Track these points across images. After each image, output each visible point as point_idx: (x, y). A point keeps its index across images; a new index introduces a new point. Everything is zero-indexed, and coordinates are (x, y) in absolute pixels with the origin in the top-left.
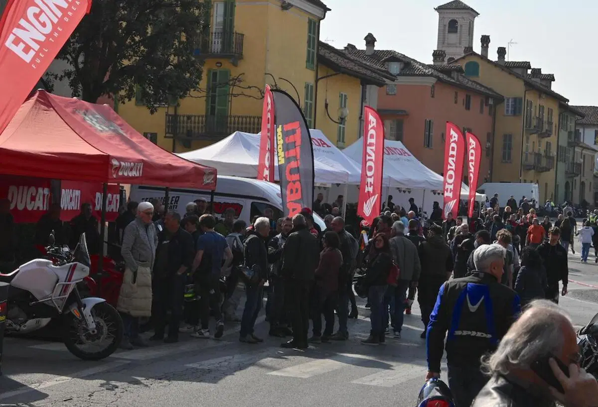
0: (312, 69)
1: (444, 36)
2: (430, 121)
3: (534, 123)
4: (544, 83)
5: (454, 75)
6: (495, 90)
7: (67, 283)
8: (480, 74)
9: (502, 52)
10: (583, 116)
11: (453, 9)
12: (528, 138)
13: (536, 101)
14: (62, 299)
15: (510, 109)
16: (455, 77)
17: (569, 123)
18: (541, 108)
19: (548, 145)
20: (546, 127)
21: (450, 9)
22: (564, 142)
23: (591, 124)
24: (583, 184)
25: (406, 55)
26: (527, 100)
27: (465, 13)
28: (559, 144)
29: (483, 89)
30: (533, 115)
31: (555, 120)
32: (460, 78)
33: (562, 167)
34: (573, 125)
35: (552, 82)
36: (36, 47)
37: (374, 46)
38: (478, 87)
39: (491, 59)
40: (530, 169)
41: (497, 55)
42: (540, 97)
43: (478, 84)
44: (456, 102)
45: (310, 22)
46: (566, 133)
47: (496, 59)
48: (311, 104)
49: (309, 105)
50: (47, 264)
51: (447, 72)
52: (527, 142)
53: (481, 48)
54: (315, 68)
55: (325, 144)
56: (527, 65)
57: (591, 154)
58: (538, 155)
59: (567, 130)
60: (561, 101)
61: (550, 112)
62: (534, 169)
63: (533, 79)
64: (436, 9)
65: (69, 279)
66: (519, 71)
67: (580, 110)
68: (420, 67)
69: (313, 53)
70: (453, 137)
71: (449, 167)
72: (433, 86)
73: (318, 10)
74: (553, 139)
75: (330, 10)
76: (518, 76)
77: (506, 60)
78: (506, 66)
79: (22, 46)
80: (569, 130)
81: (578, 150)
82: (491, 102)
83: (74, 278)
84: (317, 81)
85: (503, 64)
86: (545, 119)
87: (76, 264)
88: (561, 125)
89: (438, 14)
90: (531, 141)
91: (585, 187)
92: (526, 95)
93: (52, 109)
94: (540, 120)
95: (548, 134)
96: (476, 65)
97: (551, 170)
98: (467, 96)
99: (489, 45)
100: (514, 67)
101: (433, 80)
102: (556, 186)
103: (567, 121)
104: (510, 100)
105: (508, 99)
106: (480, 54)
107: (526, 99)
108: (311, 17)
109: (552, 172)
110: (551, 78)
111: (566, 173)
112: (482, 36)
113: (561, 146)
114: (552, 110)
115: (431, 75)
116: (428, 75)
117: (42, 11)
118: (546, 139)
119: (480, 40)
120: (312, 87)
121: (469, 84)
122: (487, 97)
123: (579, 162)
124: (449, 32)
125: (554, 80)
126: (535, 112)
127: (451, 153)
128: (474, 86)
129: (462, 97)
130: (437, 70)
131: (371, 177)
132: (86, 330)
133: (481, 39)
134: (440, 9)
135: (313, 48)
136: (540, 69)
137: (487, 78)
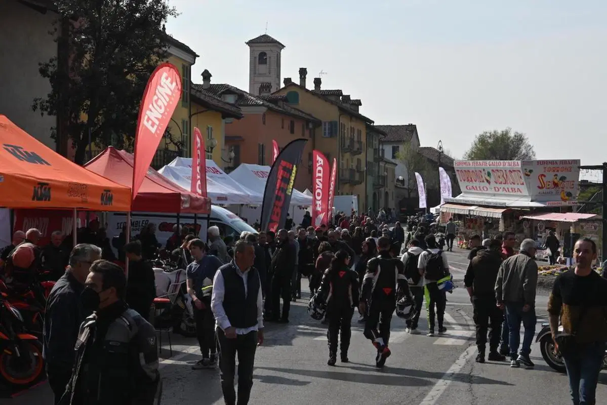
0: (186, 107)
1: (255, 67)
2: (263, 145)
3: (348, 143)
4: (352, 107)
5: (280, 103)
6: (314, 116)
7: (176, 284)
8: (300, 102)
9: (318, 82)
10: (384, 134)
11: (262, 43)
12: (343, 156)
13: (347, 123)
14: (174, 295)
15: (327, 131)
16: (282, 106)
17: (374, 141)
18: (352, 129)
19: (359, 161)
20: (356, 146)
21: (260, 42)
22: (370, 159)
23: (388, 141)
24: (387, 193)
25: (238, 88)
26: (341, 124)
27: (273, 46)
28: (368, 160)
29: (304, 114)
30: (346, 135)
31: (363, 139)
32: (286, 107)
33: (370, 180)
34: (377, 142)
35: (360, 107)
36: (157, 122)
37: (210, 81)
38: (300, 114)
39: (308, 89)
40: (347, 183)
41: (314, 85)
42: (351, 120)
43: (299, 111)
44: (283, 128)
45: (184, 66)
46: (373, 150)
47: (314, 89)
48: (187, 137)
49: (185, 137)
50: (161, 271)
51: (274, 101)
52: (343, 160)
53: (299, 79)
54: (189, 106)
55: (218, 171)
56: (339, 93)
57: (392, 167)
58: (352, 170)
59: (372, 147)
60: (366, 121)
61: (359, 132)
62: (349, 183)
63: (344, 105)
64: (247, 43)
65: (177, 281)
66: (333, 98)
67: (382, 129)
68: (252, 98)
69: (187, 93)
70: (319, 162)
71: (317, 187)
72: (264, 115)
73: (190, 58)
74: (362, 156)
75: (199, 56)
76: (332, 103)
77: (322, 89)
78: (322, 94)
79: (150, 122)
80: (374, 147)
81: (382, 164)
82: (311, 126)
83: (180, 280)
84: (190, 117)
85: (319, 92)
86: (356, 139)
87: (181, 271)
88: (369, 144)
89: (249, 47)
90: (345, 159)
91: (388, 196)
92: (341, 119)
93: (123, 161)
94: (352, 140)
95: (359, 152)
96: (296, 95)
97: (363, 183)
98: (291, 121)
99: (307, 76)
100: (328, 95)
101: (264, 109)
102: (366, 197)
103: (373, 140)
104: (327, 124)
105: (325, 123)
106: (299, 84)
107: (341, 122)
108: (184, 63)
109: (363, 184)
110: (358, 103)
111: (374, 185)
112: (300, 69)
113: (369, 162)
114: (360, 131)
115: (263, 105)
116: (260, 105)
117: (158, 98)
118: (357, 157)
119: (298, 73)
120: (187, 122)
121: (293, 111)
122: (308, 122)
123: (383, 175)
124: (259, 63)
125: (361, 105)
126: (347, 134)
127: (318, 175)
128: (297, 113)
129: (287, 123)
130: (266, 100)
131: (319, 200)
132: (188, 316)
133: (300, 71)
134: (251, 43)
135: (187, 90)
136: (349, 96)
137: (306, 105)
